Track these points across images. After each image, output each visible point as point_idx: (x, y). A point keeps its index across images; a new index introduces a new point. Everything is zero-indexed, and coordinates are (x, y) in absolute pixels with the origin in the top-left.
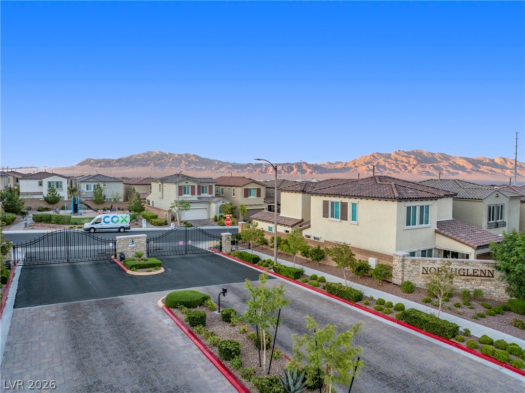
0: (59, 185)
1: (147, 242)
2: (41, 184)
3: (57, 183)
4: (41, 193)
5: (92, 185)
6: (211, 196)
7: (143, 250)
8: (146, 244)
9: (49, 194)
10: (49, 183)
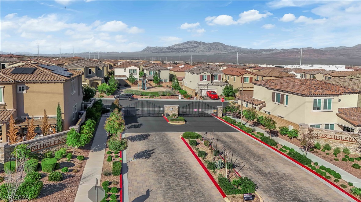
0: (134, 71)
1: (179, 109)
2: (125, 71)
3: (134, 70)
4: (125, 76)
5: (152, 71)
6: (220, 81)
7: (177, 113)
8: (178, 109)
9: (130, 77)
10: (130, 70)
